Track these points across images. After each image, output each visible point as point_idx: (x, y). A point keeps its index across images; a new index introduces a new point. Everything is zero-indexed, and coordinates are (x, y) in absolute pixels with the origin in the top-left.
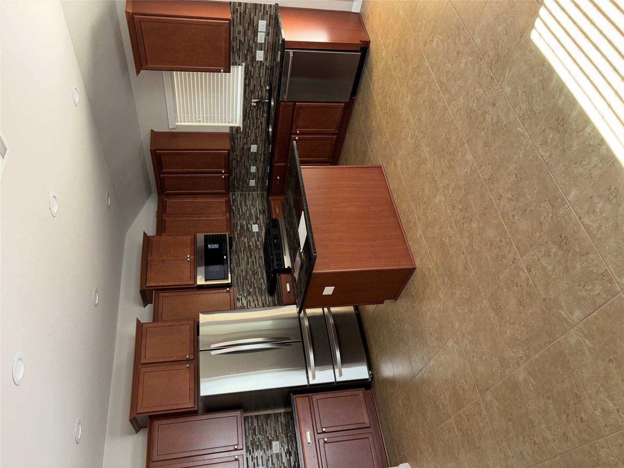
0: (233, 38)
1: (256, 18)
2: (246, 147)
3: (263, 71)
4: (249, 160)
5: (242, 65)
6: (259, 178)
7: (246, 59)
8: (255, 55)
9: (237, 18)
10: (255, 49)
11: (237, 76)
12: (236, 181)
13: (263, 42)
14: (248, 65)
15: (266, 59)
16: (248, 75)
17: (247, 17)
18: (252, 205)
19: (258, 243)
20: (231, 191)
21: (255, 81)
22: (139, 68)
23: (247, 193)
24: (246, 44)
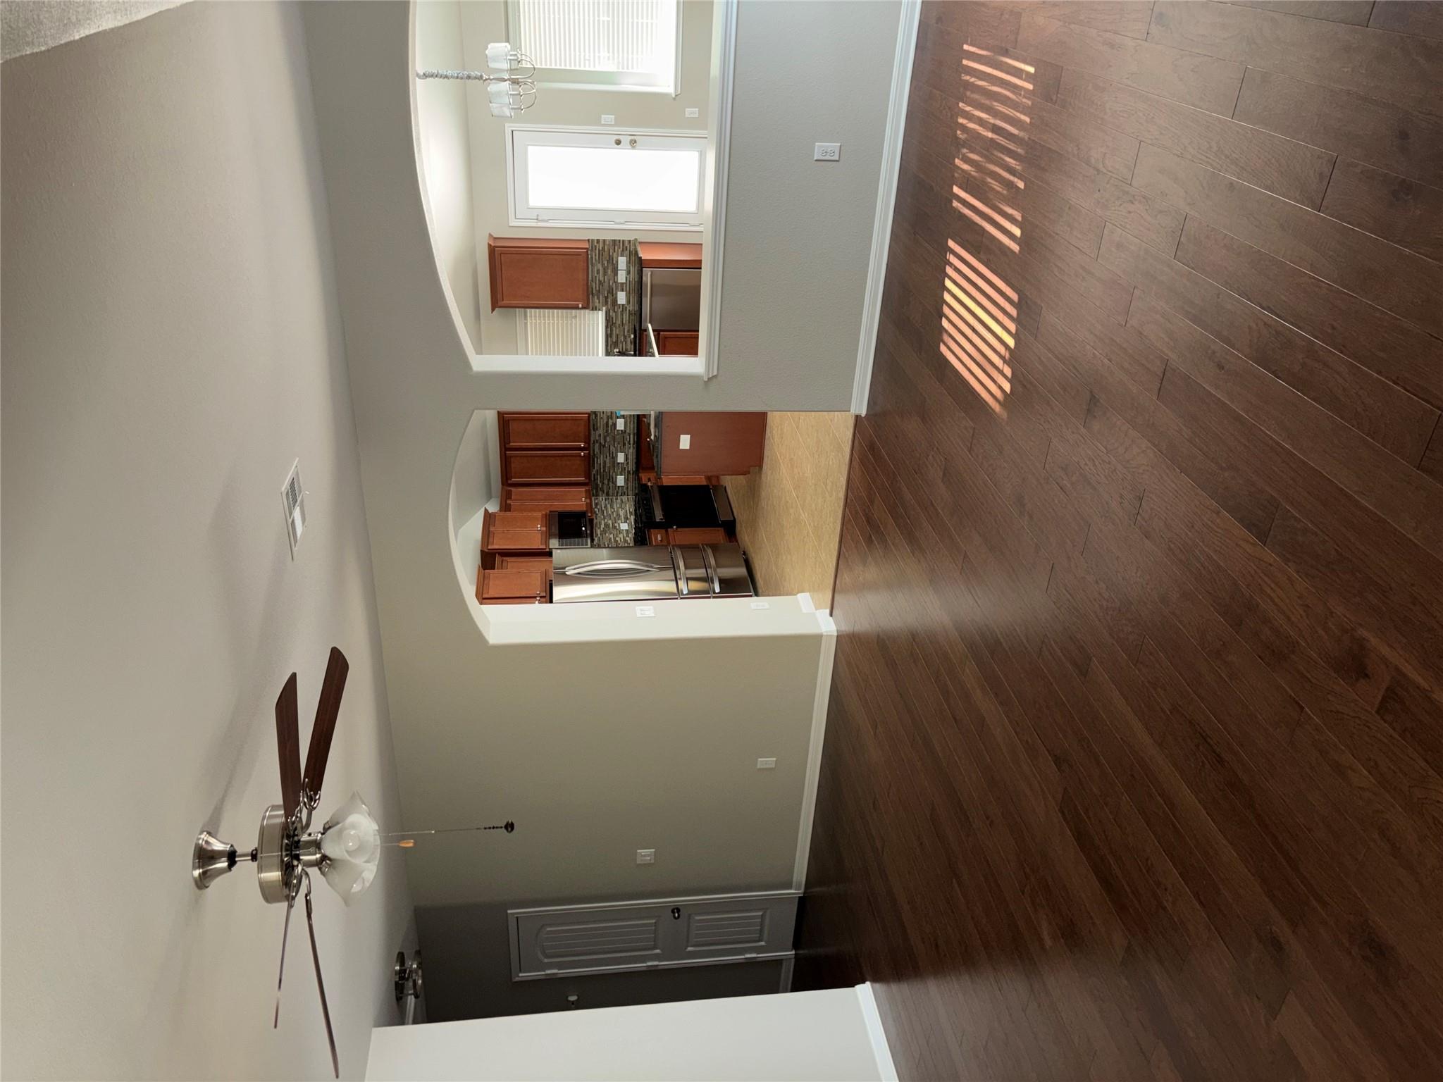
0: (592, 278)
1: (615, 255)
2: (610, 423)
3: (626, 317)
4: (616, 443)
5: (602, 310)
6: (629, 472)
7: (606, 303)
8: (616, 297)
9: (595, 255)
10: (616, 289)
11: (598, 324)
12: (599, 477)
13: (624, 281)
14: (609, 310)
15: (628, 302)
16: (609, 323)
17: (606, 254)
18: (621, 507)
19: (627, 539)
20: (593, 496)
21: (618, 330)
22: (495, 305)
23: (614, 498)
24: (606, 284)
